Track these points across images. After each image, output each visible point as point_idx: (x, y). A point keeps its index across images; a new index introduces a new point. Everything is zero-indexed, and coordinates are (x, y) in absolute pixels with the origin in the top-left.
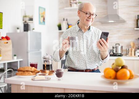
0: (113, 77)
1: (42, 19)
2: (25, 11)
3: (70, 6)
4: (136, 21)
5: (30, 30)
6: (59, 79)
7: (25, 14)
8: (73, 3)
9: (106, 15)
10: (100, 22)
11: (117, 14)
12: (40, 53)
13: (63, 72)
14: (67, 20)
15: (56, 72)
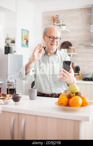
0: (64, 104)
1: (25, 42)
7: (8, 37)
13: (20, 97)
15: (12, 96)
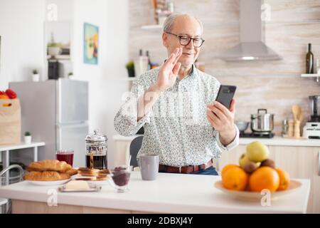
1: (91, 51)
2: (52, 34)
3: (155, 22)
4: (305, 56)
5: (63, 77)
6: (119, 190)
7: (53, 40)
8: (162, 16)
9: (237, 43)
10: (223, 59)
11: (262, 40)
12: (86, 129)
13: (129, 174)
14: (147, 54)
15: (113, 173)
